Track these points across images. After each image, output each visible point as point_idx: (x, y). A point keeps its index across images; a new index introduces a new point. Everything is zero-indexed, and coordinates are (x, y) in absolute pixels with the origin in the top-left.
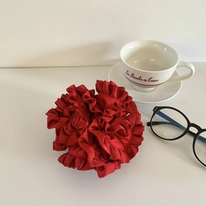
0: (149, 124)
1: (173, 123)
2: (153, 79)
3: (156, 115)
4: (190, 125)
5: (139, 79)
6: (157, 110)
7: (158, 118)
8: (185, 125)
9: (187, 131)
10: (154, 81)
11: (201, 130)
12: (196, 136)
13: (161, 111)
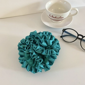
0: (61, 37)
1: (71, 35)
2: (61, 17)
3: (64, 33)
4: (78, 35)
5: (56, 18)
6: (64, 30)
7: (65, 34)
8: (77, 35)
9: (77, 38)
10: (62, 18)
11: (83, 37)
12: (81, 39)
13: (66, 30)
